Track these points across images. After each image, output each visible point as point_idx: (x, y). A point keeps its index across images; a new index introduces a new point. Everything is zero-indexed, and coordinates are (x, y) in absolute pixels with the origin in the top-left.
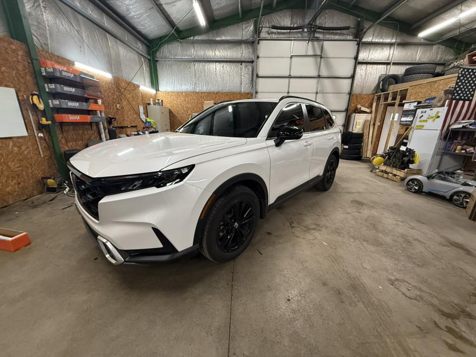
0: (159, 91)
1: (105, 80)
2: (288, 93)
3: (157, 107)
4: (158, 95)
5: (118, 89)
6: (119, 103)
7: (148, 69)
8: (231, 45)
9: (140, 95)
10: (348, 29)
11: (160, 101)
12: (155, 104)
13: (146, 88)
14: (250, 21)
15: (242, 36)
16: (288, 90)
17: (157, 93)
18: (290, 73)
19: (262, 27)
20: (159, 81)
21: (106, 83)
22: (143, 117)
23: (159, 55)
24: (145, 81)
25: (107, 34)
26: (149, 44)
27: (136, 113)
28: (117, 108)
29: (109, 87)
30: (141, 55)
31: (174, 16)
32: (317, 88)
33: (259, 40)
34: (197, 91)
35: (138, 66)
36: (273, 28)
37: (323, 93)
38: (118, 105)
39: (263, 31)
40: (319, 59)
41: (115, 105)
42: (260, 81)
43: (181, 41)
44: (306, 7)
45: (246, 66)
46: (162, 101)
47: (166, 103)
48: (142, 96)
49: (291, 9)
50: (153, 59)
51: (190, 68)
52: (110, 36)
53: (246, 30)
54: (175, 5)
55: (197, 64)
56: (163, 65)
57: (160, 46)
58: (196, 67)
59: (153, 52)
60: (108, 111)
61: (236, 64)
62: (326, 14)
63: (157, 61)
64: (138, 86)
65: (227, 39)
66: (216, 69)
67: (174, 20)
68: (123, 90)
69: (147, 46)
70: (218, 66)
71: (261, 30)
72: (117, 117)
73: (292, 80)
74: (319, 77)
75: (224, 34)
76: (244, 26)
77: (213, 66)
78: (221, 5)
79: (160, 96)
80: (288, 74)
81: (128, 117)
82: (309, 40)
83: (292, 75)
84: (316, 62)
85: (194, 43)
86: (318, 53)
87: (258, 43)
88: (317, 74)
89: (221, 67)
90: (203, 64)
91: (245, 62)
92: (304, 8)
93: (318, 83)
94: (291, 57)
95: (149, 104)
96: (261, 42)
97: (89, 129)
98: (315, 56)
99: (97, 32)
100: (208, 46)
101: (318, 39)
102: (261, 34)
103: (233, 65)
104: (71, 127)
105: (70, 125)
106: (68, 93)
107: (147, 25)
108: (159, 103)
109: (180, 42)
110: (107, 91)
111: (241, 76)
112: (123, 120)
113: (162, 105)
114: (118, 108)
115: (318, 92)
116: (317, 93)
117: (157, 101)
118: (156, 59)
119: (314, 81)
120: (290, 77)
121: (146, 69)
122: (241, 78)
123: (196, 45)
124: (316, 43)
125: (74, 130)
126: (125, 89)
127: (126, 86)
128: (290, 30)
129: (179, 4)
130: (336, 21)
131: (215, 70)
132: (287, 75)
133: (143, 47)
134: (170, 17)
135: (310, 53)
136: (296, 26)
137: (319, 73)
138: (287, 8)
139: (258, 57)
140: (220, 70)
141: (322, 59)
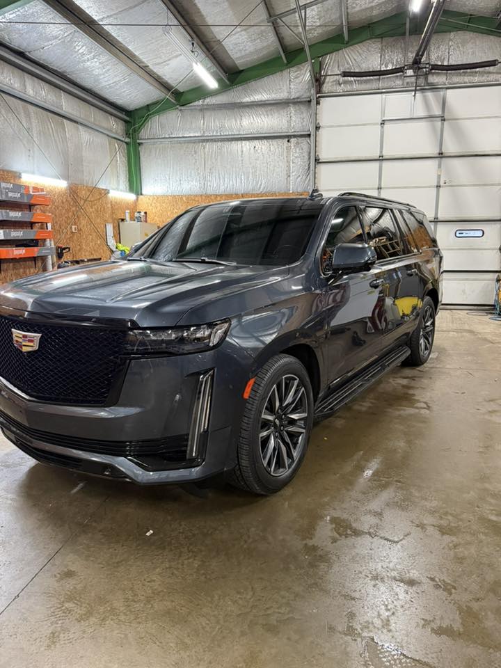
0: (142, 194)
1: (57, 191)
2: (379, 188)
3: (136, 224)
4: (140, 201)
5: (76, 201)
6: (75, 224)
7: (125, 160)
8: (270, 108)
9: (109, 205)
10: (495, 65)
11: (142, 214)
12: (132, 219)
13: (119, 193)
14: (304, 67)
15: (289, 93)
16: (380, 184)
17: (137, 199)
18: (381, 152)
19: (326, 76)
20: (143, 177)
21: (60, 195)
22: (112, 242)
23: (144, 133)
24: (118, 182)
25: (65, 120)
26: (128, 119)
27: (101, 237)
28: (72, 232)
29: (62, 201)
30: (115, 138)
31: (168, 76)
32: (439, 177)
33: (319, 97)
34: (208, 192)
35: (109, 158)
36: (344, 76)
37: (451, 186)
38: (73, 227)
39: (327, 80)
40: (439, 123)
41: (69, 228)
42: (322, 169)
43: (182, 108)
44: (408, 33)
45: (297, 143)
46: (146, 213)
47: (152, 216)
48: (112, 207)
49: (380, 40)
50: (135, 142)
51: (196, 153)
52: (68, 122)
53: (297, 81)
54: (168, 64)
55: (208, 145)
56: (150, 152)
57: (146, 119)
58: (207, 150)
59: (135, 131)
60: (59, 237)
61: (280, 141)
62: (450, 40)
63: (139, 144)
64: (107, 192)
65: (263, 99)
66: (242, 152)
67: (169, 81)
68: (82, 202)
69: (126, 122)
70: (247, 145)
71: (325, 79)
72: (71, 245)
73: (385, 165)
74: (441, 155)
75: (256, 91)
76: (293, 75)
77: (236, 146)
78: (247, 52)
79: (144, 203)
80: (378, 155)
81: (87, 245)
82: (415, 90)
83: (386, 154)
84: (434, 129)
85: (203, 109)
86: (437, 112)
87: (318, 103)
88: (438, 151)
89: (252, 148)
90: (219, 144)
91: (295, 136)
92: (404, 34)
93: (440, 166)
94: (383, 122)
95: (123, 220)
96: (322, 100)
97: (32, 267)
98: (430, 117)
99: (52, 123)
100: (228, 112)
101: (434, 88)
102: (325, 85)
103: (275, 142)
104: (11, 265)
105: (10, 263)
106: (13, 220)
107: (125, 94)
108: (139, 219)
109: (181, 110)
110: (61, 208)
111: (288, 162)
112: (80, 250)
113: (146, 221)
114: (74, 231)
115: (442, 184)
116: (438, 186)
117: (137, 215)
118: (138, 141)
119: (432, 164)
120: (381, 159)
121: (121, 160)
122: (289, 166)
123: (207, 114)
124: (429, 94)
125: (14, 268)
126: (86, 200)
127: (88, 194)
128: (380, 75)
129: (174, 63)
130: (470, 51)
131: (240, 153)
132: (376, 155)
133: (117, 124)
134: (163, 79)
135: (421, 112)
136: (390, 67)
137: (441, 149)
138: (371, 38)
139: (318, 128)
140: (249, 154)
141: (445, 123)
